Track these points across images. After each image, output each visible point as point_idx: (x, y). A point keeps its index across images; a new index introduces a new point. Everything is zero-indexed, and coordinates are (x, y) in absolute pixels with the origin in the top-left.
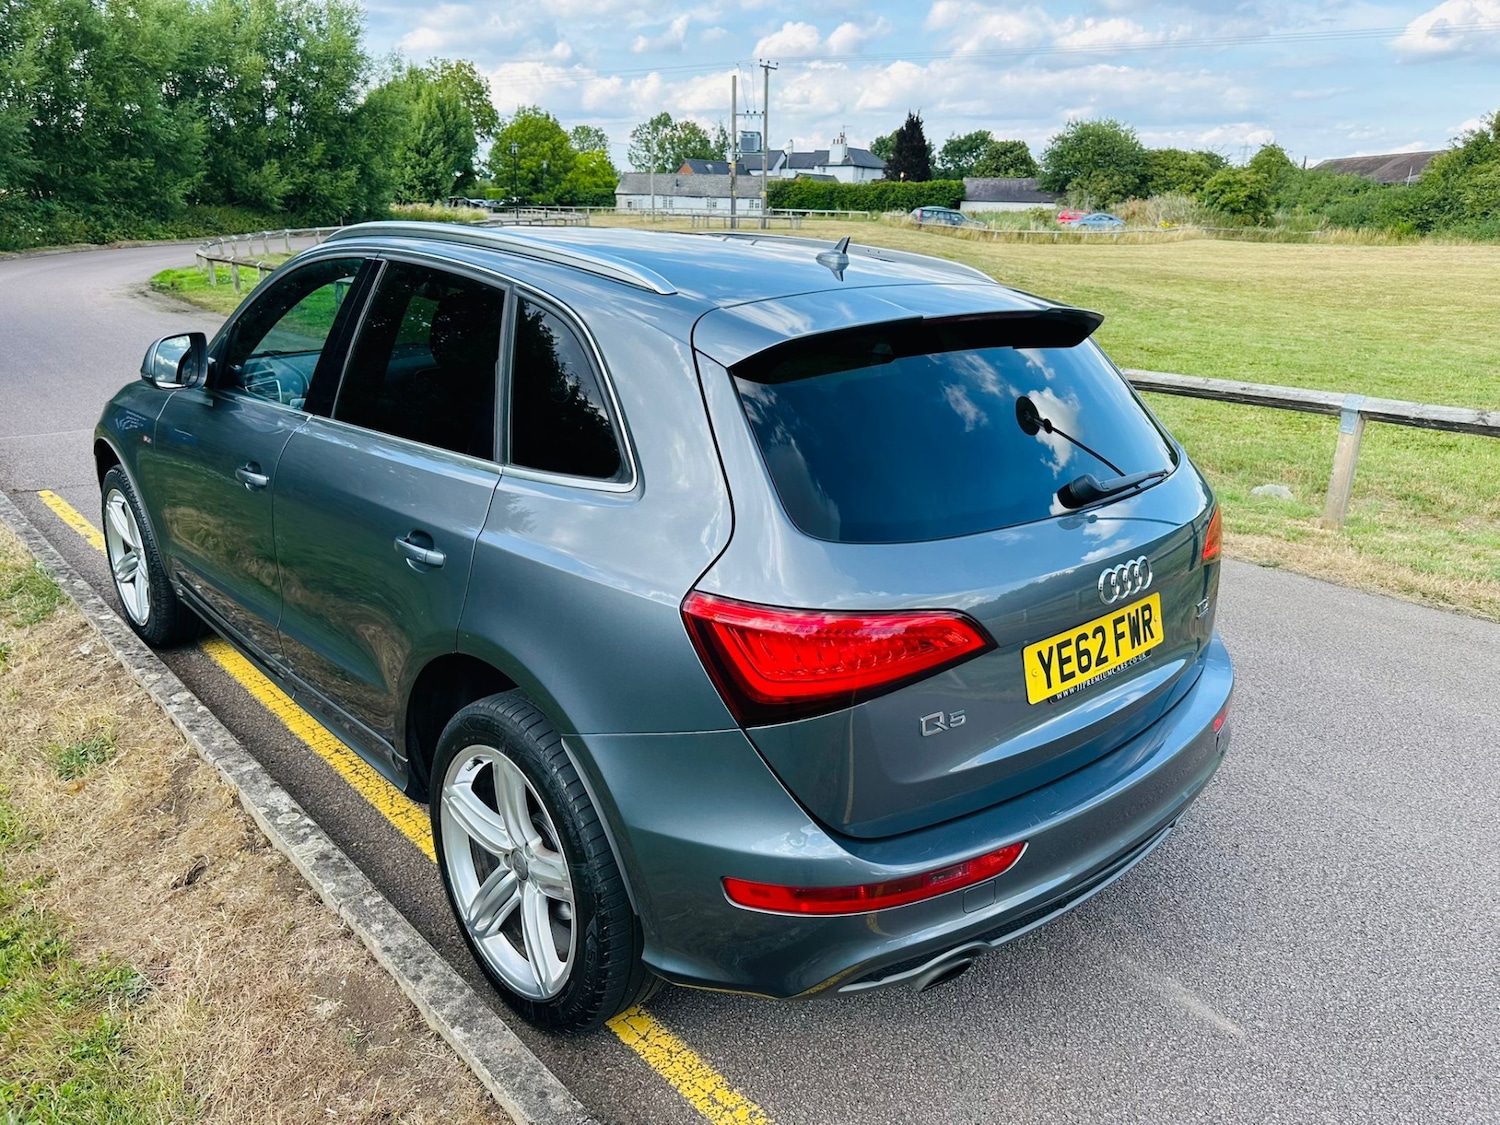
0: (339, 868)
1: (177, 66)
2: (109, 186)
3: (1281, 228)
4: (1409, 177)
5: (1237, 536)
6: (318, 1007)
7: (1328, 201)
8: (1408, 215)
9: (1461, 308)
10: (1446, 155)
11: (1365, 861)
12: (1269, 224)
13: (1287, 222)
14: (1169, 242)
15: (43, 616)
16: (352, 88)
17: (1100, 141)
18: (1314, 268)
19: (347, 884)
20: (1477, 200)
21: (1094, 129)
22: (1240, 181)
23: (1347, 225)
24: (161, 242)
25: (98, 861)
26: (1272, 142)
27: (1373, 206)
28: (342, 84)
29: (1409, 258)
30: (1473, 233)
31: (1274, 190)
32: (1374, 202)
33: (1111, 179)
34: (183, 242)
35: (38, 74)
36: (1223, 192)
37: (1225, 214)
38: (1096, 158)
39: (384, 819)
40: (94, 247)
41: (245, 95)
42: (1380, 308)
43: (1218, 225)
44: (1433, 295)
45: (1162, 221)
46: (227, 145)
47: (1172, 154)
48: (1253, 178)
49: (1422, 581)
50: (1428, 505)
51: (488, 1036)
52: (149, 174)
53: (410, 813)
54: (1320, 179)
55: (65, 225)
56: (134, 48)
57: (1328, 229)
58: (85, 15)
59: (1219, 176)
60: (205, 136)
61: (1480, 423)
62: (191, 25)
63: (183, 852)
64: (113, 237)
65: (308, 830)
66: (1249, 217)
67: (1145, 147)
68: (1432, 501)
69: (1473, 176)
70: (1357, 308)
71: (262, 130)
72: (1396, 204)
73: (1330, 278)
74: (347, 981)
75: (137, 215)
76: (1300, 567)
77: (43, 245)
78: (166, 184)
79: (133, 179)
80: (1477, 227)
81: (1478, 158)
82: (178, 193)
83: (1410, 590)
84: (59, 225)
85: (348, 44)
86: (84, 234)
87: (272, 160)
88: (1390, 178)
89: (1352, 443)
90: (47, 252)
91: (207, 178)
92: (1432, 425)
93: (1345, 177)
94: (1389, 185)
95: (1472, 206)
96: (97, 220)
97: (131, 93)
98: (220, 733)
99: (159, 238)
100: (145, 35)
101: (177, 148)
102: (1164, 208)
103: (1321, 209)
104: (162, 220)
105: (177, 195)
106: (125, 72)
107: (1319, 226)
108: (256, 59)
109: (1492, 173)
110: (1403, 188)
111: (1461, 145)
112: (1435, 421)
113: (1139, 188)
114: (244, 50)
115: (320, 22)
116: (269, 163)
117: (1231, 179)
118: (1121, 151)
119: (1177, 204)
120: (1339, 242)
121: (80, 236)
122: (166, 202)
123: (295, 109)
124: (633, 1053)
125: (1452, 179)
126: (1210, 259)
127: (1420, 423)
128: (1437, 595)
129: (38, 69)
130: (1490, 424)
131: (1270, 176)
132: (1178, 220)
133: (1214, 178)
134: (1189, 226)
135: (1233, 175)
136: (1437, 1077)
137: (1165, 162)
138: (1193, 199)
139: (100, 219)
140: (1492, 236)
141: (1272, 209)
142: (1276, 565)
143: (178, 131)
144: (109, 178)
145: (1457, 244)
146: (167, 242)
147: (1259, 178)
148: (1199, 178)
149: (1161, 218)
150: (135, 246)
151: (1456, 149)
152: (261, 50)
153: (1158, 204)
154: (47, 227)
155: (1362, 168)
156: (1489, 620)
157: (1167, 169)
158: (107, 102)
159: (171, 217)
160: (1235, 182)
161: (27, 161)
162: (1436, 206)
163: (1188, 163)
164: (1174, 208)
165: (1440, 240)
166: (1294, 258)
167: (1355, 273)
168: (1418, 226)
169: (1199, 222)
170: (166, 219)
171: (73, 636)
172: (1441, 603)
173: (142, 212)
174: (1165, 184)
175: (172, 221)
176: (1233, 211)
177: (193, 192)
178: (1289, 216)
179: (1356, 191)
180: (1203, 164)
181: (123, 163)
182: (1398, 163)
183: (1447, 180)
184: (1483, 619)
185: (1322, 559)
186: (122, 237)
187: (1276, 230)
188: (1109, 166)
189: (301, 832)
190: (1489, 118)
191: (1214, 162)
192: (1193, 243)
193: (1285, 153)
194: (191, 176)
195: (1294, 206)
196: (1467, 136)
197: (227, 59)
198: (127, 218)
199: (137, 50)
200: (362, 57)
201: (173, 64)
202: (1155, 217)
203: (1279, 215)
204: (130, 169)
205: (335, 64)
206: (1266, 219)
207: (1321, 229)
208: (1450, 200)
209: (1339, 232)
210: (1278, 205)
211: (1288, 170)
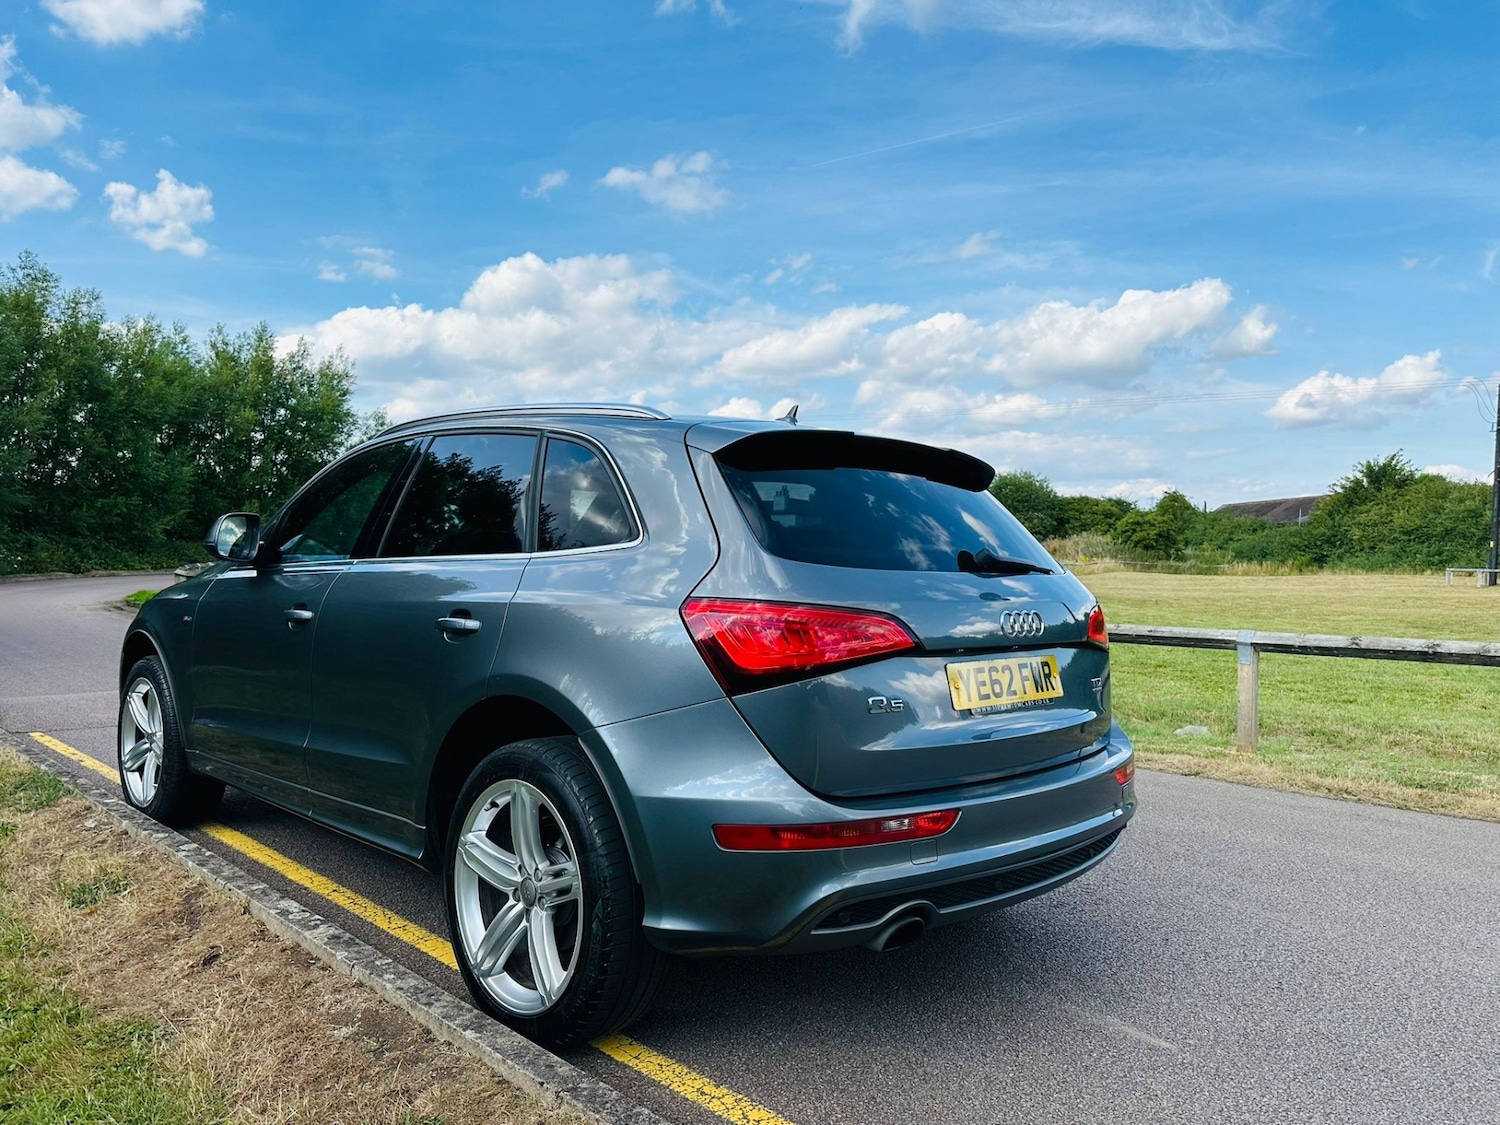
0: (349, 944)
1: (175, 418)
2: (93, 521)
3: (1193, 562)
4: (1300, 518)
5: (1160, 755)
6: (336, 1032)
7: (1231, 539)
8: (1304, 551)
9: (1359, 617)
10: (1328, 498)
11: (1281, 947)
12: (1181, 558)
13: (1197, 557)
14: (1090, 574)
15: (50, 803)
16: (336, 440)
17: (1018, 490)
18: (1225, 591)
19: (358, 952)
20: (1364, 536)
21: (1011, 479)
22: (1149, 522)
23: (1251, 559)
24: (136, 573)
25: (116, 958)
26: (1173, 490)
27: (1272, 542)
28: (328, 436)
29: (1310, 584)
30: (1365, 564)
31: (1181, 531)
32: (1272, 539)
33: (1031, 522)
34: (157, 572)
35: (44, 421)
36: (1134, 531)
37: (1139, 550)
38: (1015, 504)
39: (383, 931)
40: (68, 575)
41: (235, 444)
42: (1286, 618)
43: (1134, 559)
44: (1333, 609)
45: (1082, 556)
46: (211, 488)
47: (1084, 500)
48: (1160, 519)
49: (1328, 781)
50: (1332, 738)
51: (498, 1036)
52: (134, 511)
53: (407, 928)
54: (1220, 520)
55: (44, 555)
56: (136, 402)
57: (1235, 562)
58: (96, 374)
59: (1128, 518)
60: (192, 479)
61: (1354, 646)
62: (193, 385)
63: (198, 944)
64: (89, 567)
65: (318, 922)
66: (1162, 552)
67: (1059, 494)
68: (1336, 734)
69: (1356, 515)
70: (1265, 618)
71: (247, 475)
72: (1291, 540)
73: (1240, 598)
74: (362, 1014)
75: (116, 547)
76: (1218, 774)
77: (19, 573)
78: (148, 520)
79: (118, 515)
80: (1367, 559)
81: (1358, 501)
82: (159, 527)
83: (1316, 787)
84: (38, 554)
85: (337, 403)
86: (61, 564)
87: (253, 501)
88: (1282, 519)
89: (1250, 673)
90: (22, 579)
91: (189, 516)
92: (1316, 651)
93: (1242, 518)
94: (1283, 525)
95: (1360, 541)
96: (76, 551)
97: (128, 440)
98: (227, 867)
99: (133, 569)
100: (149, 391)
101: (164, 488)
102: (1082, 546)
103: (1226, 546)
104: (140, 552)
105: (158, 529)
106: (126, 422)
107: (1226, 560)
108: (249, 413)
109: (1371, 513)
110: (1295, 527)
111: (1340, 490)
112: (1317, 648)
113: (1057, 530)
114: (240, 406)
115: (312, 386)
116: (250, 503)
117: (1141, 520)
118: (1037, 498)
119: (1094, 541)
120: (1245, 573)
121: (57, 565)
122: (146, 536)
123: (280, 457)
124: (626, 1066)
125: (1337, 518)
126: (1129, 586)
127: (1304, 650)
128: (1341, 790)
129: (45, 417)
130: (1363, 647)
131: (1176, 518)
132: (1096, 555)
133: (1124, 520)
134: (1107, 560)
135: (1142, 516)
136: (1346, 1069)
137: (1078, 507)
138: (1108, 538)
139: (79, 550)
140: (1383, 567)
141: (1181, 546)
142: (1197, 774)
143: (167, 473)
144: (95, 514)
145: (1353, 574)
146: (142, 572)
147: (1165, 518)
148: (1112, 521)
149: (1080, 553)
150: (110, 575)
151: (1337, 493)
152: (255, 406)
153: (1075, 542)
154: (26, 556)
155: (1257, 511)
156: (1388, 806)
157: (1082, 513)
158: (104, 447)
159: (149, 550)
160: (1145, 523)
161: (20, 496)
162: (1328, 541)
163: (1100, 508)
164: (1091, 545)
165: (1337, 571)
166: (1207, 585)
167: (1262, 595)
168: (1315, 560)
169: (1116, 557)
170: (143, 552)
171: (77, 815)
172: (1345, 796)
173: (121, 545)
174: (1081, 525)
175: (149, 553)
176: (1146, 548)
177: (173, 527)
178: (1198, 552)
179: (1255, 530)
180: (1114, 508)
181: (110, 501)
182: (1288, 506)
183: (1333, 519)
184: (1382, 806)
185: (1237, 768)
186: (98, 567)
187: (1188, 564)
188: (1028, 511)
189: (313, 923)
190: (1360, 468)
191: (1122, 506)
192: (1112, 574)
193: (1187, 499)
194: (174, 514)
195: (1201, 544)
196: (1344, 482)
197: (221, 414)
198: (106, 550)
199: (140, 404)
200: (348, 414)
201: (171, 416)
202: (1074, 553)
203: (1189, 551)
204: (115, 505)
205: (322, 420)
206: (1178, 555)
207: (1228, 563)
208: (1339, 537)
209: (1245, 565)
210: (1187, 544)
211: (1191, 514)
